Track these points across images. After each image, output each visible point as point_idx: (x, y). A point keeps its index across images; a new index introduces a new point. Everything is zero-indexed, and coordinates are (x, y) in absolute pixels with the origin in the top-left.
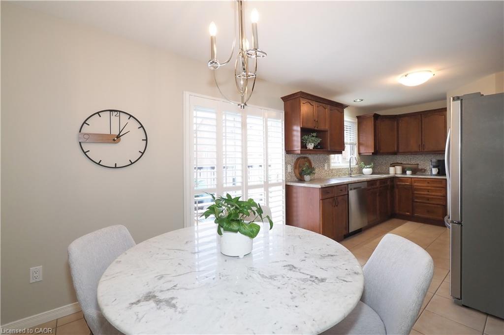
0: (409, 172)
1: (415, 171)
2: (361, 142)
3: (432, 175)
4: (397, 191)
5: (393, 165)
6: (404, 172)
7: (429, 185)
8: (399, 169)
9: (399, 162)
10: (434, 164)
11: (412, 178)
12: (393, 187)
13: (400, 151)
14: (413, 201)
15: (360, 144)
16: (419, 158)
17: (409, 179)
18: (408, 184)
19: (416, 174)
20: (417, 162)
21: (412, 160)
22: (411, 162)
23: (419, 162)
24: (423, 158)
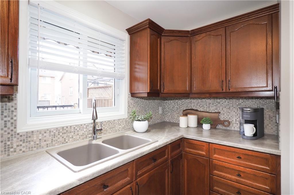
0: (206, 127)
1: (215, 123)
5: (186, 113)
7: (242, 162)
8: (193, 120)
9: (194, 108)
10: (248, 117)
11: (209, 143)
13: (194, 90)
16: (221, 103)
17: (204, 144)
18: (204, 153)
19: (217, 127)
20: (218, 108)
21: (211, 105)
22: (210, 108)
23: (221, 109)
24: (227, 102)
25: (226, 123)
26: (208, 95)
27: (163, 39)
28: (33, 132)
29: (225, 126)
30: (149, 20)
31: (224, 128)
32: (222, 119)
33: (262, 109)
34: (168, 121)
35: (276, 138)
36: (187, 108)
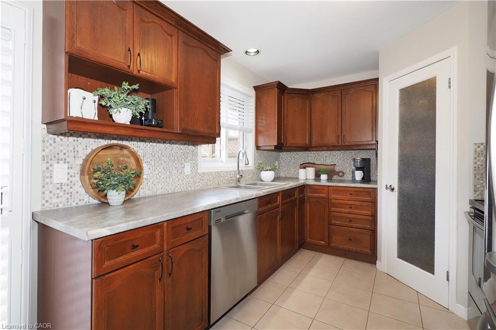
0: (324, 177)
1: (331, 173)
2: (260, 128)
3: (354, 180)
4: (308, 206)
5: (304, 166)
6: (317, 176)
7: (353, 197)
8: (311, 171)
9: (312, 162)
10: (358, 165)
11: (329, 186)
12: (302, 201)
13: (314, 143)
14: (330, 224)
15: (258, 132)
16: (336, 156)
17: (325, 188)
18: (324, 195)
19: (333, 178)
20: (334, 161)
21: (328, 158)
22: (327, 161)
23: (336, 161)
24: (341, 155)
25: (341, 174)
26: (326, 148)
27: (286, 96)
28: (204, 173)
29: (340, 177)
30: (279, 82)
31: (339, 178)
32: (337, 171)
33: (369, 159)
34: (284, 176)
35: (376, 182)
36: (305, 162)
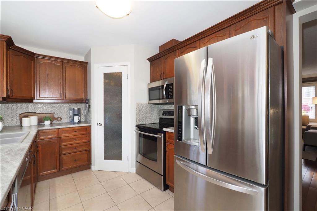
0: (47, 123)
7: (77, 133)
11: (59, 128)
19: (53, 123)
25: (59, 119)
31: (58, 122)
32: (56, 117)
36: (24, 112)
